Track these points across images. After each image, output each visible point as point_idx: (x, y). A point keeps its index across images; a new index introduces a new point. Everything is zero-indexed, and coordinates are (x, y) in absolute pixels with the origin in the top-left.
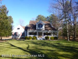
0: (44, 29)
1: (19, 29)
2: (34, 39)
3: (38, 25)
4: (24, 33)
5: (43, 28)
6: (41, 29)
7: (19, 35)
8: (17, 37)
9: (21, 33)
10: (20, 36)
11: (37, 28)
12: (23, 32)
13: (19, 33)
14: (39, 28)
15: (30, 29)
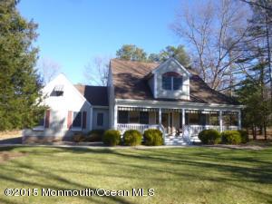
0: (189, 98)
1: (59, 93)
2: (154, 144)
3: (160, 77)
4: (85, 113)
5: (183, 94)
6: (177, 94)
7: (62, 122)
8: (49, 132)
9: (70, 112)
10: (65, 128)
11: (156, 93)
12: (78, 110)
13: (58, 114)
14: (165, 93)
15: (126, 95)
